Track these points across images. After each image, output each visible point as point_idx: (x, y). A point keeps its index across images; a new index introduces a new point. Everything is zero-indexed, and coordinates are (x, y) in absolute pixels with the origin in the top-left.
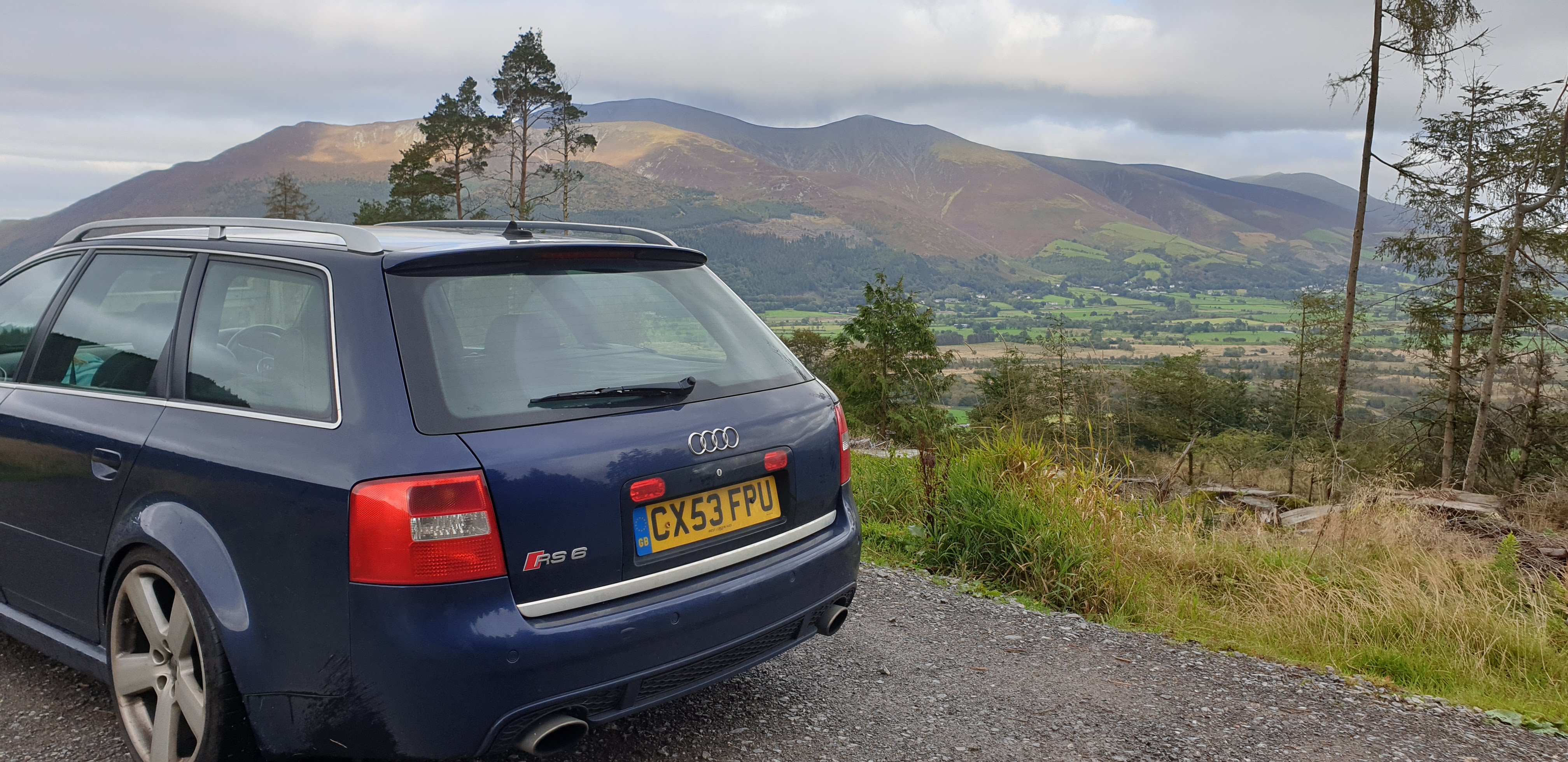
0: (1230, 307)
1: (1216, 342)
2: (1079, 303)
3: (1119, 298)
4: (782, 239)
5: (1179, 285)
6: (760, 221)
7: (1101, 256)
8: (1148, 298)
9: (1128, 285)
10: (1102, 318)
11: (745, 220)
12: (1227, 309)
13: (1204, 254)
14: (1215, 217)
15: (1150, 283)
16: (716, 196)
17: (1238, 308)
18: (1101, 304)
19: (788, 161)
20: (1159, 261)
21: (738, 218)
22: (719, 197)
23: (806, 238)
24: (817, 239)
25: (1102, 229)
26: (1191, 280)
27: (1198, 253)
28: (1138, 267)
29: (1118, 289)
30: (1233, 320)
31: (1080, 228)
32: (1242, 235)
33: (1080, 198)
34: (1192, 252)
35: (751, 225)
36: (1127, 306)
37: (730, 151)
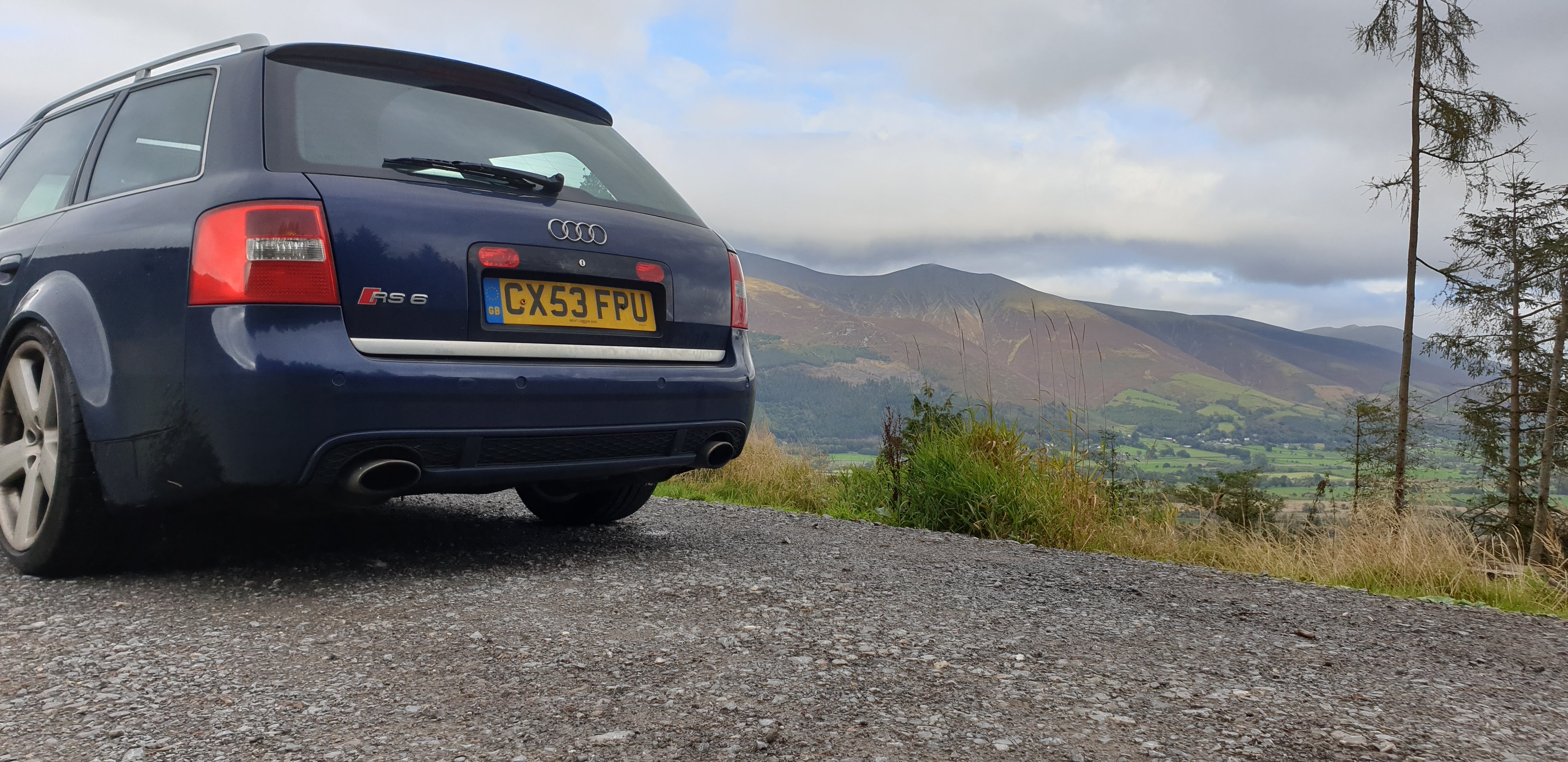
0: (1308, 461)
1: (1294, 497)
2: (1151, 454)
3: (1192, 450)
4: (847, 383)
5: (1254, 438)
6: (825, 364)
7: (1172, 406)
8: (1222, 450)
9: (1201, 437)
10: (1175, 470)
11: (811, 364)
12: (1305, 463)
13: (1278, 407)
14: (1288, 369)
15: (1224, 435)
16: (782, 340)
17: (1316, 463)
18: (1174, 455)
19: (854, 307)
20: (1232, 413)
21: (803, 362)
22: (785, 343)
23: (871, 383)
24: (881, 383)
25: (1173, 380)
26: (1266, 433)
27: (1273, 406)
28: (1211, 419)
29: (1191, 440)
30: (1312, 475)
31: (1150, 377)
32: (1317, 389)
33: (1149, 348)
34: (1266, 405)
35: (816, 368)
36: (1200, 458)
37: (797, 297)
